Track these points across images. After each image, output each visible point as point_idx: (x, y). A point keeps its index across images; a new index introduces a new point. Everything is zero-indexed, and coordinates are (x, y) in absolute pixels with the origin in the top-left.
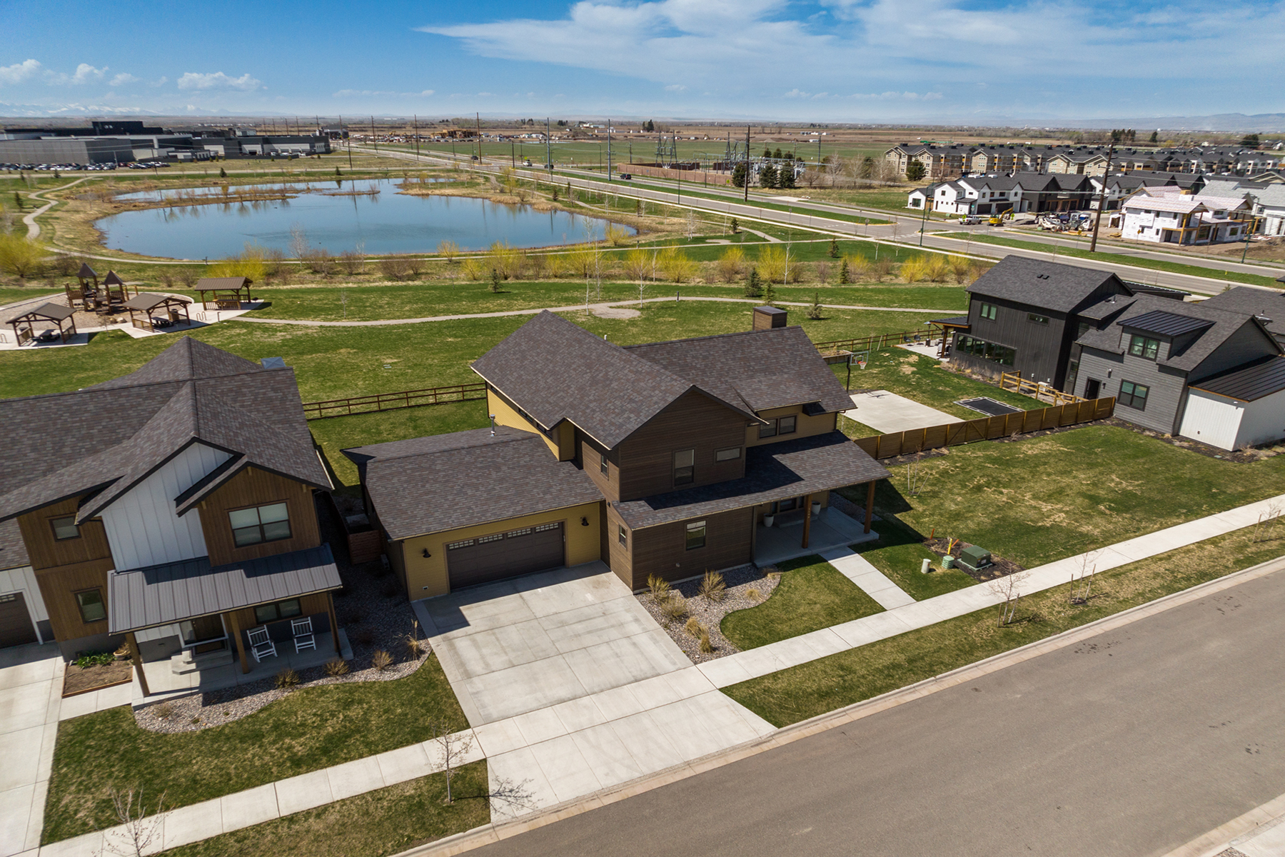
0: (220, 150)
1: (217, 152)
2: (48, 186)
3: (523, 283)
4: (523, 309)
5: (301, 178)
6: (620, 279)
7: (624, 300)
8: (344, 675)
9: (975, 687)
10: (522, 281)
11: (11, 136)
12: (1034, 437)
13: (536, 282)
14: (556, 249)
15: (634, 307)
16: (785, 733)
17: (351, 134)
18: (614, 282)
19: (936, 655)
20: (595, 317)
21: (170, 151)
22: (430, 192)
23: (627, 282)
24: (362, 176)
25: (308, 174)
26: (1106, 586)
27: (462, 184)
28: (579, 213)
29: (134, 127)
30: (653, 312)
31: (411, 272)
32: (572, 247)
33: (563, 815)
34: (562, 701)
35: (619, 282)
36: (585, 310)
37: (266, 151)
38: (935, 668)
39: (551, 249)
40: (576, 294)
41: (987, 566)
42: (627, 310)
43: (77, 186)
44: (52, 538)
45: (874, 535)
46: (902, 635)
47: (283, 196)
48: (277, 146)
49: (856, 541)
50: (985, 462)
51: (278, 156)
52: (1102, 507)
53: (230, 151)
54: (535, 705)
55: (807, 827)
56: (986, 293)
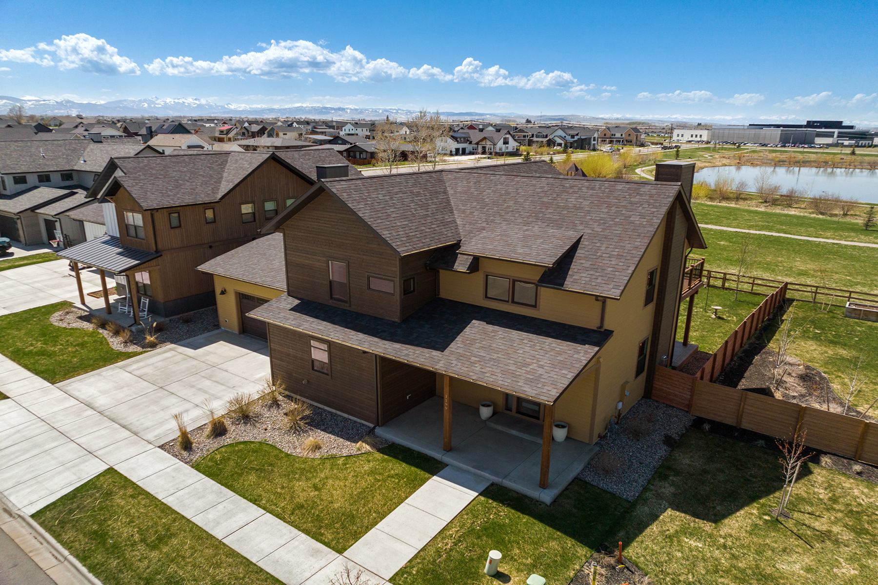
8: (114, 334)
21: (840, 140)
43: (742, 153)
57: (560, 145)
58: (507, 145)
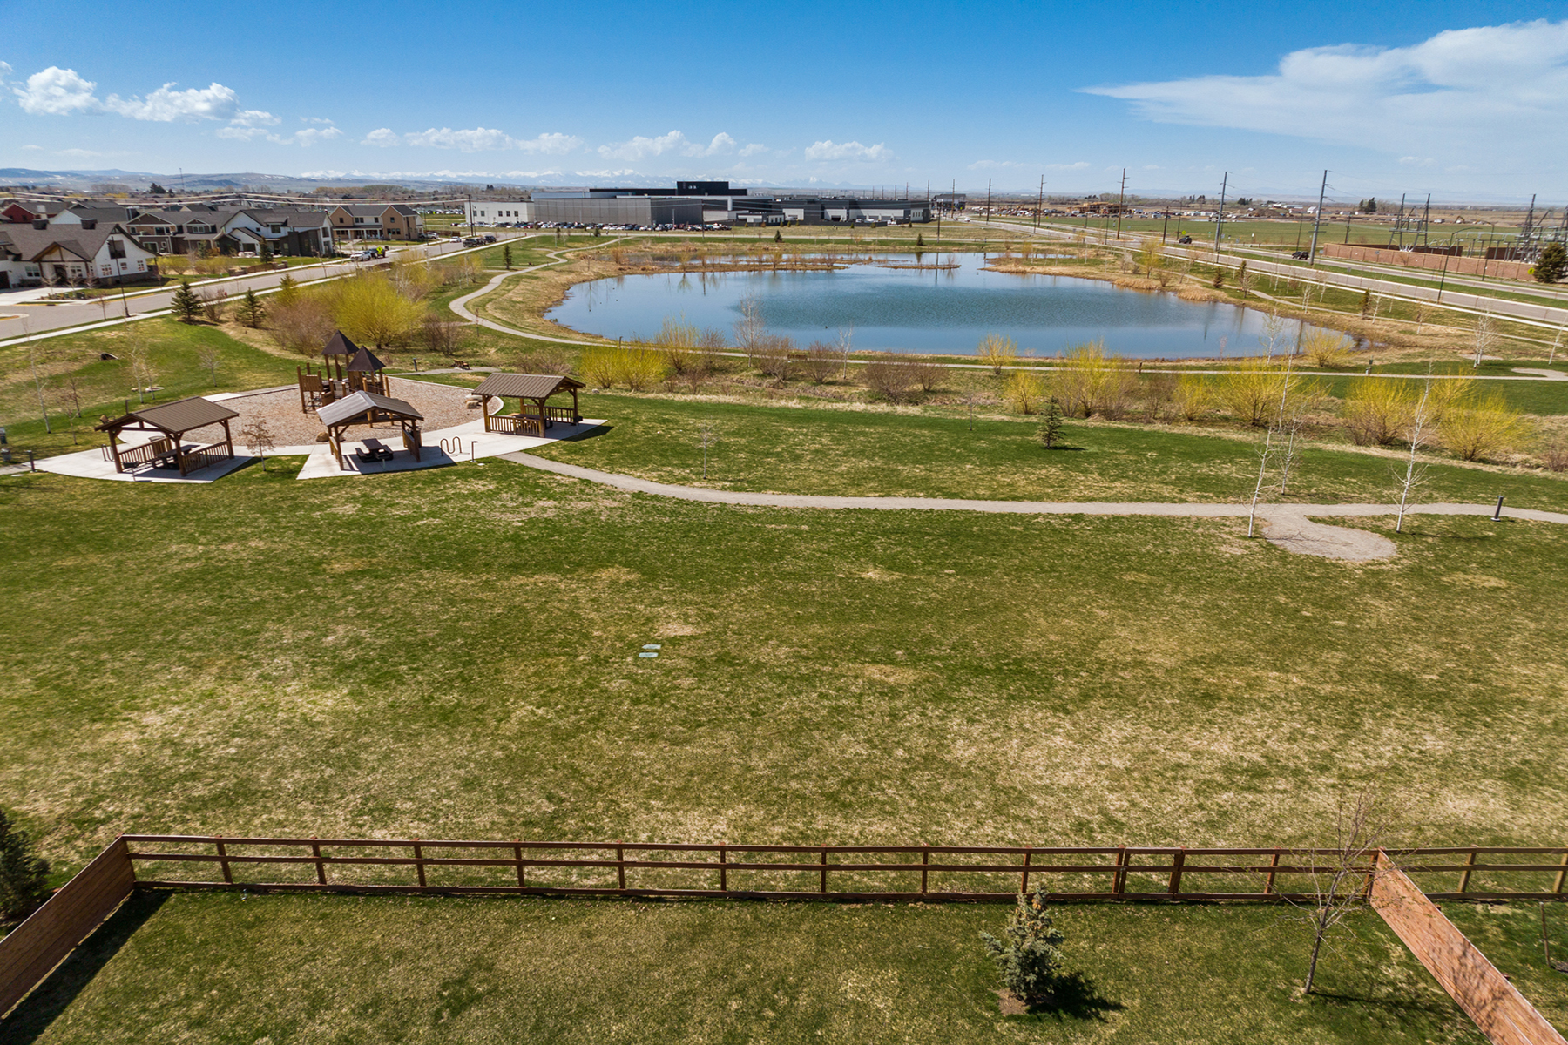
0: (800, 214)
1: (796, 217)
3: (1116, 430)
4: (1090, 500)
5: (871, 247)
6: (1331, 438)
7: (1348, 500)
10: (1117, 425)
13: (1146, 428)
14: (1202, 363)
15: (1375, 526)
17: (969, 206)
18: (1320, 445)
20: (1271, 547)
21: (743, 214)
23: (1351, 448)
24: (950, 248)
25: (881, 243)
27: (1081, 262)
28: (1255, 308)
29: (721, 188)
30: (1431, 547)
31: (920, 387)
32: (1234, 363)
35: (1332, 447)
36: (1245, 520)
37: (851, 218)
39: (1193, 363)
40: (1230, 471)
42: (1357, 532)
43: (609, 247)
47: (829, 267)
48: (865, 212)
51: (863, 224)
53: (812, 215)
57: (250, 247)
58: (121, 260)
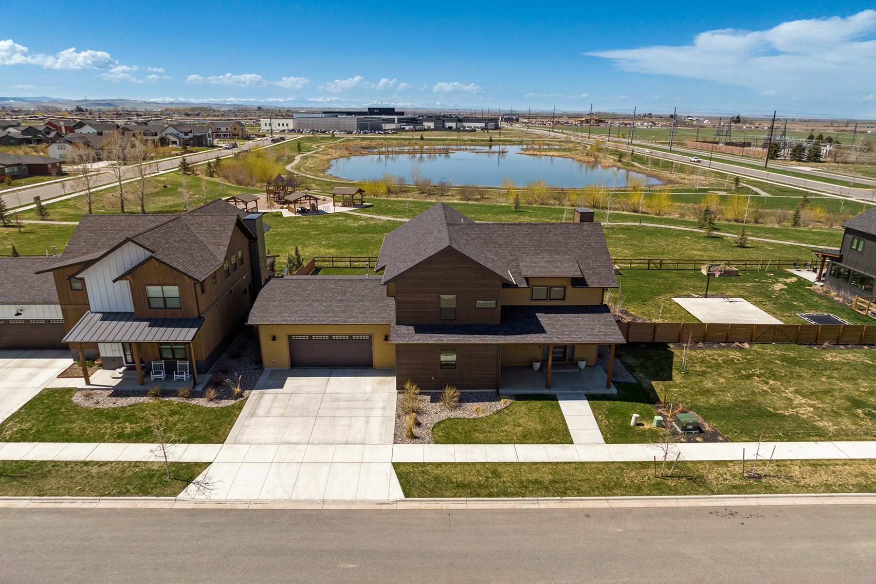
0: (432, 125)
1: (430, 127)
2: (326, 141)
5: (467, 142)
8: (187, 398)
9: (588, 514)
11: (323, 115)
12: (848, 349)
16: (408, 503)
17: (521, 120)
19: (579, 483)
21: (403, 125)
22: (538, 153)
24: (505, 143)
25: (472, 140)
26: (796, 471)
27: (565, 150)
29: (390, 111)
31: (479, 197)
33: (219, 506)
34: (289, 443)
37: (458, 127)
38: (568, 492)
41: (694, 432)
43: (340, 142)
44: (70, 288)
45: (613, 390)
46: (566, 463)
47: (447, 152)
48: (465, 124)
49: (593, 392)
50: (776, 359)
51: (464, 130)
52: (860, 411)
53: (438, 125)
54: (271, 441)
55: (353, 564)
56: (856, 228)
57: (175, 143)
